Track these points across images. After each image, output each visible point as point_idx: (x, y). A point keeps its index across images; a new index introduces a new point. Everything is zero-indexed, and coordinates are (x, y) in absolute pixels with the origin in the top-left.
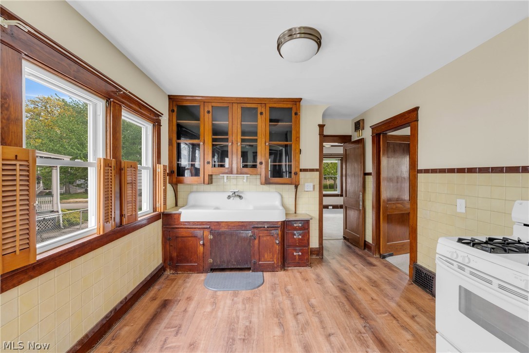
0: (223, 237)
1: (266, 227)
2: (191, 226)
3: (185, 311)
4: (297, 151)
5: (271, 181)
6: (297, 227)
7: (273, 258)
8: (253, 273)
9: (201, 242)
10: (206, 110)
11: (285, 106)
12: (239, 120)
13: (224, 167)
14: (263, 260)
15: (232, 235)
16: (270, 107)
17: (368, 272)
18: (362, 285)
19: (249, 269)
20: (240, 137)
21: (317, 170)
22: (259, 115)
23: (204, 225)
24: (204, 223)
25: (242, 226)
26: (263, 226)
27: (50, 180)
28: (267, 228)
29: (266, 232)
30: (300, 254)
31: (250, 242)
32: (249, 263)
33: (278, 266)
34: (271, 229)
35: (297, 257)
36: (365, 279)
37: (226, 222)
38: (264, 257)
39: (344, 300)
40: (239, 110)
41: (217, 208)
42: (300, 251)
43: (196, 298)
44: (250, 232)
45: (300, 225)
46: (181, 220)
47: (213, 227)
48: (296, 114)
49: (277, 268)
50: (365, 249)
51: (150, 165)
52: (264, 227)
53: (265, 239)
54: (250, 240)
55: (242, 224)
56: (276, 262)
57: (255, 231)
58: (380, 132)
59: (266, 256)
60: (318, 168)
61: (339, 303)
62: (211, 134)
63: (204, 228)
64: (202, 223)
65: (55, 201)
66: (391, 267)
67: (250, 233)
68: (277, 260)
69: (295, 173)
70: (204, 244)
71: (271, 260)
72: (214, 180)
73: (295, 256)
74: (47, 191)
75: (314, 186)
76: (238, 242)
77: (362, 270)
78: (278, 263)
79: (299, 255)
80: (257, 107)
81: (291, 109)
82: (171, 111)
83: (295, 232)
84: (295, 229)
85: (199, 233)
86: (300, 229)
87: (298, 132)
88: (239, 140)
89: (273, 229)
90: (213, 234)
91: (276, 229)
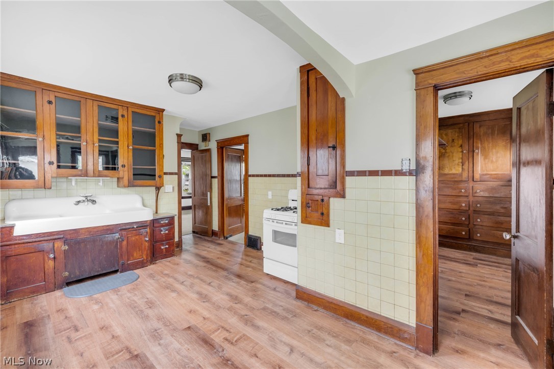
0: (82, 245)
2: (34, 240)
4: (161, 157)
5: (135, 184)
6: (164, 224)
7: (142, 255)
8: (122, 273)
9: (52, 256)
10: (46, 99)
11: (148, 113)
12: (96, 119)
13: (77, 168)
14: (132, 259)
15: (94, 241)
16: (132, 111)
17: (219, 248)
18: (218, 256)
19: (116, 272)
20: (96, 137)
21: (175, 174)
22: (120, 117)
23: (54, 235)
24: (53, 234)
25: (108, 230)
26: (132, 226)
28: (136, 227)
29: (134, 232)
30: (167, 246)
31: (117, 244)
32: (116, 265)
33: (147, 261)
34: (140, 228)
35: (164, 250)
36: (218, 252)
37: (87, 228)
38: (133, 256)
39: (211, 266)
40: (96, 108)
42: (166, 244)
44: (118, 234)
45: (167, 221)
47: (67, 235)
48: (159, 122)
49: (146, 263)
50: (212, 236)
52: (134, 228)
53: (134, 239)
54: (117, 242)
55: (108, 227)
56: (145, 258)
57: (123, 233)
58: (223, 145)
59: (135, 254)
60: (177, 172)
61: (208, 268)
62: (54, 129)
63: (55, 239)
64: (51, 234)
66: (232, 243)
67: (117, 236)
68: (147, 255)
69: (159, 176)
70: (54, 258)
71: (141, 257)
73: (162, 249)
75: (173, 188)
76: (102, 247)
77: (215, 249)
78: (147, 258)
79: (166, 248)
80: (117, 108)
81: (154, 117)
83: (162, 229)
84: (162, 226)
85: (47, 246)
86: (166, 225)
87: (161, 139)
88: (96, 140)
89: (142, 228)
90: (68, 245)
91: (145, 227)
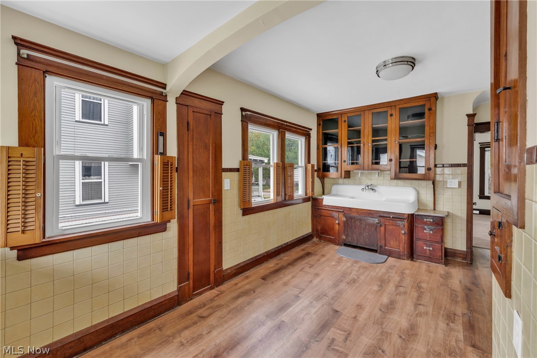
0: (353, 220)
1: (391, 217)
2: (330, 209)
3: (319, 260)
5: (401, 177)
6: (428, 223)
7: (399, 247)
8: (380, 255)
9: (337, 222)
10: (343, 120)
11: (417, 104)
13: (359, 164)
14: (389, 246)
15: (361, 220)
16: (400, 108)
19: (375, 251)
20: (371, 138)
21: (465, 165)
22: (389, 117)
23: (339, 209)
25: (370, 213)
26: (389, 216)
27: (258, 175)
28: (393, 218)
29: (392, 221)
30: (431, 249)
31: (376, 228)
32: (376, 245)
34: (397, 219)
35: (428, 252)
37: (356, 209)
38: (390, 243)
40: (370, 116)
41: (353, 198)
42: (432, 246)
43: (328, 256)
45: (431, 220)
46: (324, 204)
47: (345, 211)
48: (431, 109)
49: (403, 256)
51: (303, 165)
53: (391, 227)
54: (377, 226)
55: (370, 212)
56: (402, 251)
57: (381, 219)
59: (392, 243)
60: (466, 163)
62: (347, 139)
63: (339, 212)
64: (337, 207)
65: (260, 190)
67: (376, 220)
68: (404, 248)
70: (339, 224)
71: (397, 248)
72: (351, 175)
73: (426, 250)
74: (257, 183)
75: (460, 183)
76: (366, 227)
78: (404, 252)
79: (429, 250)
80: (387, 110)
81: (424, 105)
82: (319, 125)
83: (426, 227)
84: (426, 223)
85: (336, 215)
86: (432, 224)
88: (370, 141)
89: (399, 220)
90: (346, 217)
91: (402, 220)
